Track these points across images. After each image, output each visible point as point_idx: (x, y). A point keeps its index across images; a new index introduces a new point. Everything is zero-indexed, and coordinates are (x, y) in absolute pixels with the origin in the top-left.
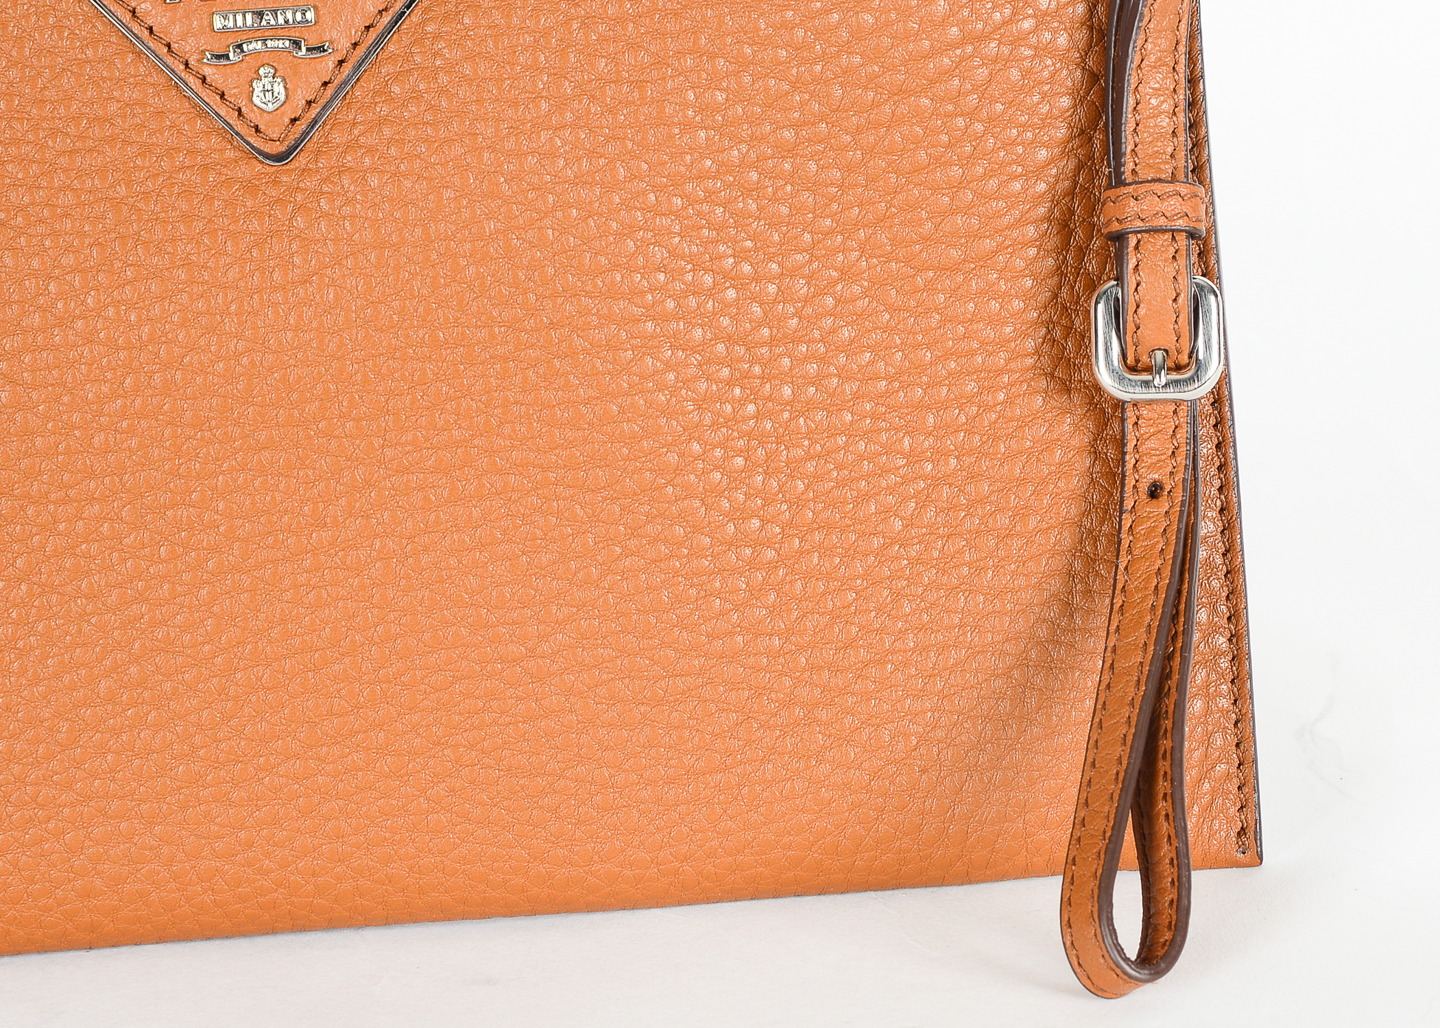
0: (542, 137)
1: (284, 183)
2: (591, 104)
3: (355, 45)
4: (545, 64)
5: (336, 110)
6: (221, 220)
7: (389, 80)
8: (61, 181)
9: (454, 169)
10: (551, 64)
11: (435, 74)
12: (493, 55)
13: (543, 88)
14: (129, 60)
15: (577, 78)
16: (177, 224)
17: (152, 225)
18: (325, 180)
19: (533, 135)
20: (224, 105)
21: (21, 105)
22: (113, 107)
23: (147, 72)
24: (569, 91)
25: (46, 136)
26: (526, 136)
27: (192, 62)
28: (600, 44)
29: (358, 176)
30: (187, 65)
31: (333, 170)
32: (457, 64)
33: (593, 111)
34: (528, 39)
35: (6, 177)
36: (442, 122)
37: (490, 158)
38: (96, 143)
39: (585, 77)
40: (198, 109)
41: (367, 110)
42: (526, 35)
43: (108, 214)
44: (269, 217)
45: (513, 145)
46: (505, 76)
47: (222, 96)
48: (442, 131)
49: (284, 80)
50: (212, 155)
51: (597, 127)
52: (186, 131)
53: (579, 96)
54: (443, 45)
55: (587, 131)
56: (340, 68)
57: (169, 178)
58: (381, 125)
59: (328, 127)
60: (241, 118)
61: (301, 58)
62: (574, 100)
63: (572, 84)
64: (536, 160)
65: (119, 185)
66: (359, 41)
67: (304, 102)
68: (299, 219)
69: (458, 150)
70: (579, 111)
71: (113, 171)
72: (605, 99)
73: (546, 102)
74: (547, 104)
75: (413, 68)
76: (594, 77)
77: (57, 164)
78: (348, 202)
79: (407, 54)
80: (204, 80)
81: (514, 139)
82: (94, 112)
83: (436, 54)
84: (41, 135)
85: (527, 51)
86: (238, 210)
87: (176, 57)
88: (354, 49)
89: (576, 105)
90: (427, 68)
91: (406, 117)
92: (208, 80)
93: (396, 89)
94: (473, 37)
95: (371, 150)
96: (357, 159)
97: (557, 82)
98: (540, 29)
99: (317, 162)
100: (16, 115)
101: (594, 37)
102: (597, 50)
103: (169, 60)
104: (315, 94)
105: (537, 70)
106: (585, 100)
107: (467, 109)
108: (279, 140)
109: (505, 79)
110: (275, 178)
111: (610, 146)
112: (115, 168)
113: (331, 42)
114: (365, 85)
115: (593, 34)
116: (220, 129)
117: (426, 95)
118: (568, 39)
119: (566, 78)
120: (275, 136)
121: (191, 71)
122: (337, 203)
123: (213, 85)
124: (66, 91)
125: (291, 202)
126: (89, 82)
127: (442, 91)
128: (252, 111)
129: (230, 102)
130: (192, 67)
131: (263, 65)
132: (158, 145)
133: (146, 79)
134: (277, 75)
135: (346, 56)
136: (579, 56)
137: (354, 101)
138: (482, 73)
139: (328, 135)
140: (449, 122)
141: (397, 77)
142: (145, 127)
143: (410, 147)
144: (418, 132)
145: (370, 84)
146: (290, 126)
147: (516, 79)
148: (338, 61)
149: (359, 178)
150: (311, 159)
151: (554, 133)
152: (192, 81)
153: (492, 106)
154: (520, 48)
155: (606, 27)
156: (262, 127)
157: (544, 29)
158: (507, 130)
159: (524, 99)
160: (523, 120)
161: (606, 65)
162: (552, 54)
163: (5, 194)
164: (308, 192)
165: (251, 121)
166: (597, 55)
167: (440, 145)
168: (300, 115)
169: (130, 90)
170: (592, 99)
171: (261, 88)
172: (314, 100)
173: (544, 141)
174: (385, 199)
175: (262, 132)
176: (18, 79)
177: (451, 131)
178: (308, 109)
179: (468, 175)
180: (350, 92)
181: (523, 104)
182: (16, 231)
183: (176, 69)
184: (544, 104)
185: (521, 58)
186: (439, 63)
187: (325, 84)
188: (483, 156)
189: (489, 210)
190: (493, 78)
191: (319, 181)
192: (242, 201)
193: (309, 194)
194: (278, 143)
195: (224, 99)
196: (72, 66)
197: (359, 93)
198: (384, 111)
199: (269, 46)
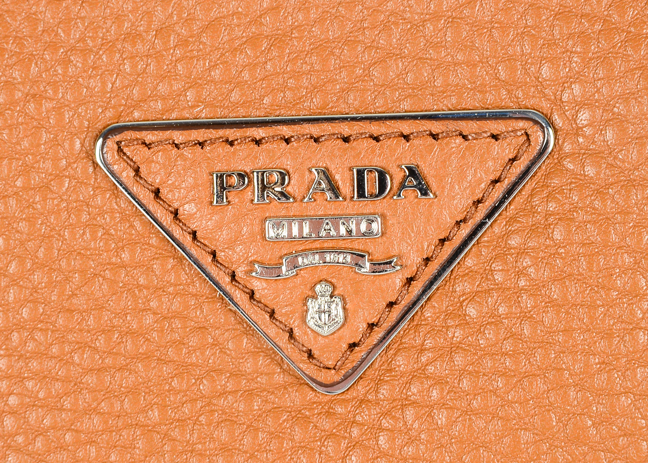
0: (639, 375)
1: (339, 416)
3: (427, 260)
5: (402, 333)
6: (265, 455)
7: (464, 301)
8: (86, 403)
9: (535, 408)
11: (518, 297)
12: (585, 278)
13: (643, 318)
14: (170, 266)
16: (214, 458)
17: (187, 458)
18: (386, 414)
19: (628, 373)
20: (274, 325)
21: (46, 315)
22: (149, 319)
23: (189, 281)
25: (72, 351)
26: (620, 373)
27: (240, 274)
29: (424, 412)
30: (233, 276)
31: (395, 404)
32: (543, 286)
34: (627, 260)
35: (25, 395)
36: (523, 353)
37: (576, 398)
38: (128, 361)
40: (245, 326)
41: (438, 335)
42: (626, 255)
43: (138, 443)
44: (320, 454)
45: (604, 384)
46: (598, 302)
47: (272, 314)
48: (523, 364)
49: (344, 299)
50: (258, 379)
52: (230, 350)
54: (529, 263)
56: (409, 287)
57: (208, 404)
58: (453, 354)
59: (391, 352)
60: (293, 341)
61: (364, 275)
64: (630, 402)
65: (152, 411)
66: (432, 257)
67: (365, 326)
68: (353, 458)
69: (540, 385)
71: (146, 393)
73: (645, 335)
75: (492, 289)
77: (83, 383)
78: (411, 441)
79: (487, 272)
80: (252, 295)
81: (605, 377)
82: (127, 325)
83: (520, 273)
84: (67, 349)
85: (625, 274)
86: (285, 445)
87: (221, 267)
88: (426, 265)
90: (509, 289)
91: (482, 346)
92: (257, 296)
93: (472, 311)
94: (563, 255)
95: (440, 382)
96: (423, 392)
98: (641, 248)
99: (377, 392)
100: (39, 326)
103: (213, 270)
104: (379, 316)
105: (636, 296)
107: (553, 339)
108: (334, 369)
109: (599, 306)
110: (329, 408)
112: (147, 390)
113: (400, 257)
114: (436, 305)
116: (269, 350)
117: (506, 321)
120: (330, 363)
121: (237, 284)
122: (398, 442)
123: (262, 301)
124: (96, 300)
125: (345, 438)
126: (123, 289)
127: (525, 316)
128: (306, 333)
129: (281, 322)
130: (239, 279)
131: (321, 281)
132: (197, 366)
133: (187, 288)
134: (336, 293)
135: (416, 274)
137: (423, 323)
138: (572, 298)
139: (391, 361)
140: (532, 354)
141: (472, 297)
142: (184, 344)
143: (485, 381)
144: (495, 364)
145: (442, 304)
146: (348, 353)
147: (611, 307)
148: (407, 278)
149: (424, 414)
150: (370, 389)
152: (239, 296)
153: (582, 337)
154: (618, 270)
156: (316, 353)
158: (599, 366)
159: (619, 330)
160: (617, 355)
163: (23, 415)
164: (366, 427)
165: (303, 345)
167: (520, 381)
168: (360, 340)
169: (169, 300)
171: (316, 309)
172: (377, 323)
174: (453, 440)
175: (314, 358)
176: (43, 284)
177: (533, 365)
178: (370, 333)
179: (551, 417)
180: (419, 313)
181: (618, 336)
182: (34, 458)
183: (220, 282)
184: (642, 337)
185: (619, 282)
186: (523, 284)
187: (391, 305)
188: (569, 396)
189: (573, 458)
190: (584, 305)
191: (379, 415)
192: (290, 434)
193: (366, 430)
194: (333, 371)
195: (274, 318)
196: (104, 271)
197: (429, 315)
198: (457, 337)
199: (328, 259)
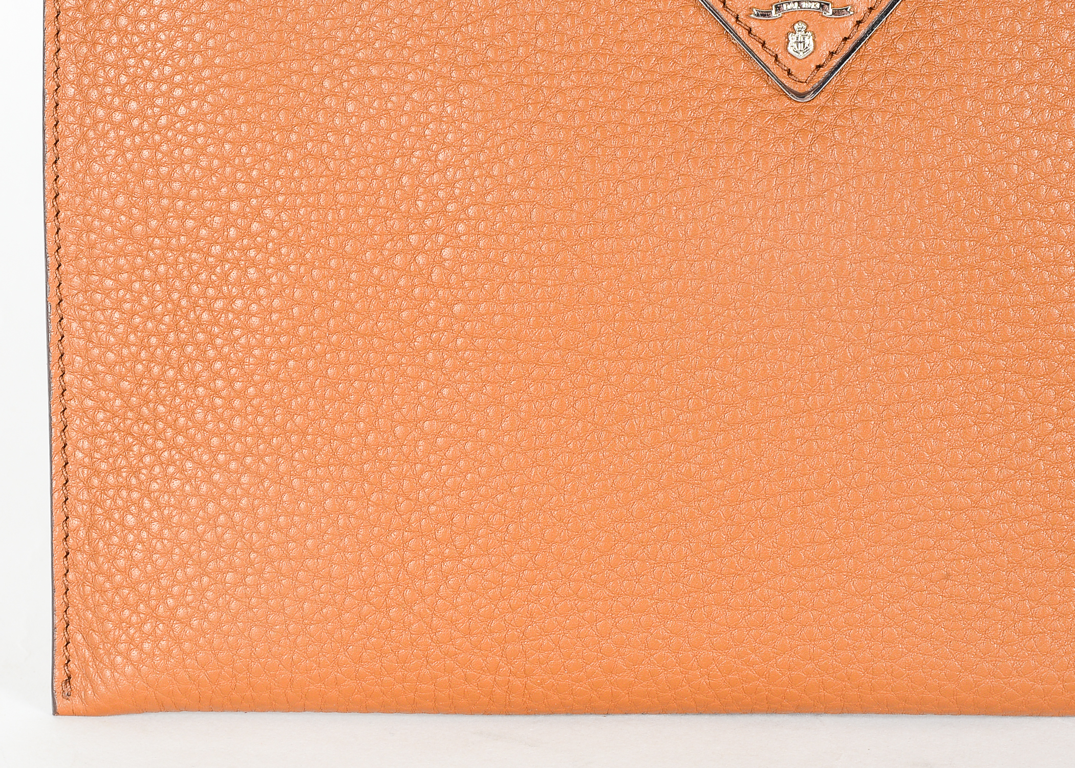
0: (1015, 91)
1: (807, 117)
2: (1056, 67)
3: (871, 9)
4: (1021, 32)
5: (851, 60)
6: (756, 143)
7: (895, 39)
8: (632, 105)
9: (943, 112)
10: (1026, 33)
11: (933, 36)
12: (980, 23)
13: (1018, 52)
14: (692, 13)
15: (1046, 45)
16: (721, 144)
17: (701, 144)
18: (839, 116)
19: (1008, 89)
20: (765, 52)
21: (605, 44)
22: (676, 49)
23: (705, 23)
24: (1039, 55)
25: (624, 69)
26: (1002, 89)
27: (741, 17)
28: (1066, 19)
29: (866, 114)
30: (737, 18)
31: (846, 108)
32: (950, 29)
33: (1056, 72)
34: (1008, 12)
35: (590, 99)
36: (936, 74)
37: (972, 105)
38: (662, 77)
39: (1052, 44)
40: (743, 54)
41: (876, 62)
42: (1007, 8)
43: (668, 133)
44: (794, 143)
45: (991, 97)
46: (988, 40)
47: (763, 44)
48: (936, 81)
49: (813, 34)
50: (752, 91)
51: (1059, 85)
52: (733, 71)
53: (1047, 59)
54: (941, 13)
55: (1051, 88)
56: (858, 27)
57: (717, 108)
58: (887, 74)
59: (844, 73)
60: (778, 63)
61: (827, 18)
62: (1042, 63)
63: (1042, 50)
64: (1008, 109)
65: (677, 111)
66: (874, 7)
67: (828, 53)
68: (817, 145)
69: (947, 97)
70: (1046, 71)
71: (674, 99)
72: (1067, 63)
73: (1020, 63)
74: (1021, 65)
75: (915, 31)
76: (1059, 45)
77: (630, 92)
78: (857, 134)
79: (911, 19)
80: (750, 31)
81: (992, 91)
82: (662, 52)
83: (934, 20)
84: (619, 68)
85: (1007, 21)
86: (769, 136)
87: (730, 11)
88: (870, 12)
89: (1043, 66)
90: (926, 31)
91: (907, 69)
92: (753, 31)
93: (900, 46)
94: (965, 7)
95: (877, 94)
96: (866, 100)
97: (1030, 47)
98: (1018, 4)
99: (834, 101)
100: (601, 51)
101: (1061, 13)
102: (1063, 23)
103: (724, 14)
104: (837, 47)
105: (1014, 36)
106: (1051, 63)
107: (956, 65)
108: (806, 82)
109: (989, 43)
110: (800, 112)
111: (1068, 101)
112: (675, 97)
113: (853, 6)
114: (876, 42)
115: (1061, 10)
116: (759, 71)
117: (924, 52)
118: (1040, 14)
119: (1037, 44)
120: (803, 79)
121: (740, 23)
122: (848, 135)
123: (757, 35)
124: (641, 34)
125: (811, 132)
126: (659, 28)
127: (937, 50)
128: (786, 57)
129: (770, 50)
130: (741, 20)
131: (798, 22)
132: (710, 81)
133: (703, 28)
134: (808, 30)
135: (863, 18)
136: (1049, 27)
137: (866, 54)
138: (970, 36)
139: (844, 80)
140: (941, 75)
141: (902, 37)
142: (701, 66)
143: (909, 93)
144: (916, 81)
145: (880, 41)
146: (816, 72)
147: (997, 43)
148: (857, 21)
149: (867, 115)
150: (829, 99)
151: (1024, 88)
152: (741, 31)
153: (977, 64)
154: (1002, 18)
155: (1072, 5)
156: (793, 71)
157: (1022, 4)
158: (987, 84)
159: (1003, 59)
160: (1000, 76)
161: (1070, 36)
162: (1027, 25)
163: (588, 113)
164: (826, 125)
165: (785, 66)
166: (1063, 27)
167: (933, 93)
168: (824, 63)
169: (690, 36)
170: (1056, 63)
171: (795, 40)
172: (836, 52)
173: (1016, 94)
174: (886, 134)
175: (793, 75)
176: (604, 23)
177: (942, 82)
178: (831, 58)
179: (954, 118)
180: (864, 47)
181: (1001, 64)
182: (595, 142)
183: (728, 21)
184: (1018, 65)
185: (1002, 26)
186: (937, 27)
187: (845, 39)
188: (967, 103)
189: (968, 147)
190: (978, 42)
191: (835, 117)
192: (773, 129)
193: (826, 126)
194: (805, 84)
195: (765, 47)
196: (647, 15)
197: (871, 48)
198: (890, 63)
199: (803, 6)
